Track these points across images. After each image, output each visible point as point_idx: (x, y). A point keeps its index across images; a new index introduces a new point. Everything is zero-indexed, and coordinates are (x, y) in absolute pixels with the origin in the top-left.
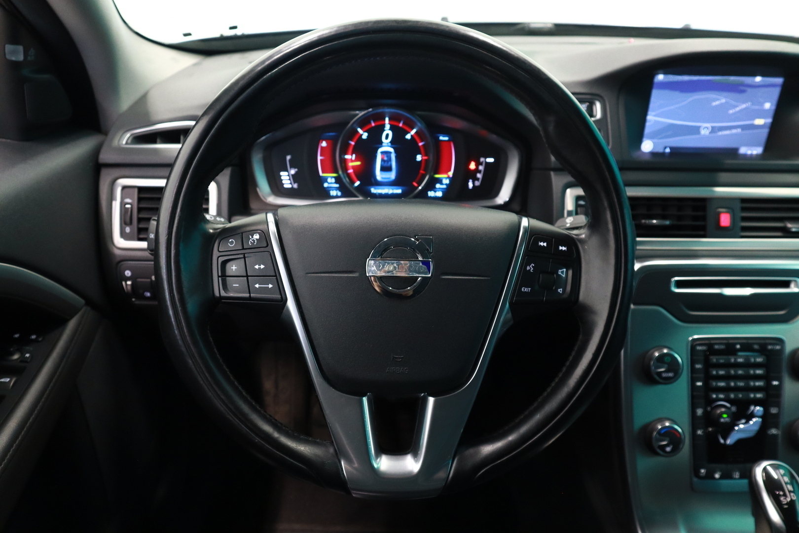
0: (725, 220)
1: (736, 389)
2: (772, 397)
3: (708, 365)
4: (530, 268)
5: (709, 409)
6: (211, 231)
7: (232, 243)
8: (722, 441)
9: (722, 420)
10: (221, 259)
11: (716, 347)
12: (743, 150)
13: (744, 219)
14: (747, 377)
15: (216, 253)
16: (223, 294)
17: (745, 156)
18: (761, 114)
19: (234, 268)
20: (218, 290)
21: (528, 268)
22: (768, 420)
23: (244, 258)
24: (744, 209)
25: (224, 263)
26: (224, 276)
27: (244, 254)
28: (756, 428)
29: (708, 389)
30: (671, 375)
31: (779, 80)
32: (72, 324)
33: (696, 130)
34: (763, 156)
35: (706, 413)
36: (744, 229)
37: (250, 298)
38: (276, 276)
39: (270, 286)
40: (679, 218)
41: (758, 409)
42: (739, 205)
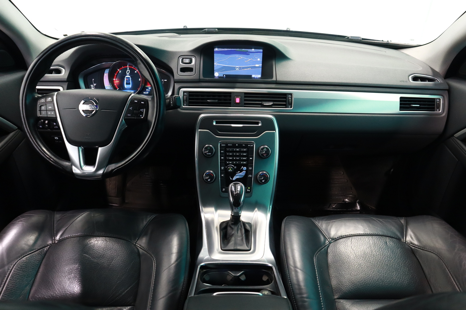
0: (238, 100)
1: (236, 160)
2: (249, 164)
3: (226, 151)
4: (131, 108)
5: (226, 167)
6: (36, 97)
7: (43, 100)
8: (231, 179)
9: (229, 171)
10: (40, 105)
11: (229, 145)
12: (253, 76)
13: (245, 100)
14: (240, 156)
15: (38, 104)
16: (40, 116)
17: (254, 78)
18: (257, 63)
19: (43, 108)
20: (39, 115)
21: (130, 108)
22: (248, 172)
23: (46, 105)
24: (245, 97)
25: (40, 107)
26: (40, 110)
27: (46, 104)
28: (244, 174)
29: (226, 160)
30: (210, 154)
31: (261, 50)
32: (11, 135)
33: (234, 69)
34: (261, 78)
35: (225, 168)
36: (245, 104)
37: (47, 117)
38: (54, 110)
39: (53, 113)
40: (219, 100)
41: (245, 168)
42: (243, 95)
